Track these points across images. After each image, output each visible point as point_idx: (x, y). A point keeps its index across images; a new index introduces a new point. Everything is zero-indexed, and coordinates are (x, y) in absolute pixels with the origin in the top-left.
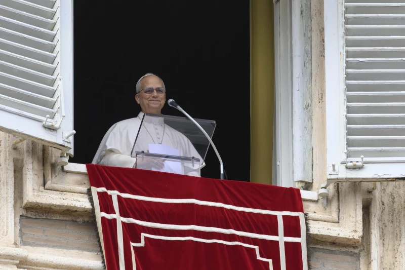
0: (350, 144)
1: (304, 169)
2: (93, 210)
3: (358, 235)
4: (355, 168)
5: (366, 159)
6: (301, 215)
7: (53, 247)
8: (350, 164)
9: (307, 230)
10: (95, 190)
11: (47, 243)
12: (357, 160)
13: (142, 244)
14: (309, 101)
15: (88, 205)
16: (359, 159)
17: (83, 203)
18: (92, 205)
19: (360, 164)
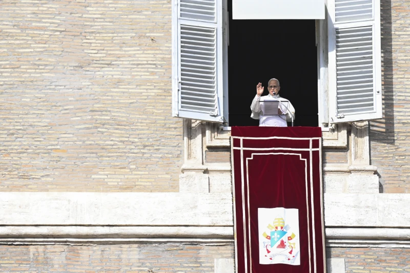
0: (338, 108)
1: (325, 117)
2: (230, 146)
3: (345, 145)
4: (340, 118)
5: (344, 114)
6: (320, 139)
7: (219, 162)
8: (338, 117)
9: (322, 145)
10: (232, 138)
11: (217, 161)
12: (341, 115)
13: (252, 158)
14: (327, 89)
15: (228, 145)
16: (342, 114)
17: (226, 143)
18: (230, 143)
19: (342, 116)
